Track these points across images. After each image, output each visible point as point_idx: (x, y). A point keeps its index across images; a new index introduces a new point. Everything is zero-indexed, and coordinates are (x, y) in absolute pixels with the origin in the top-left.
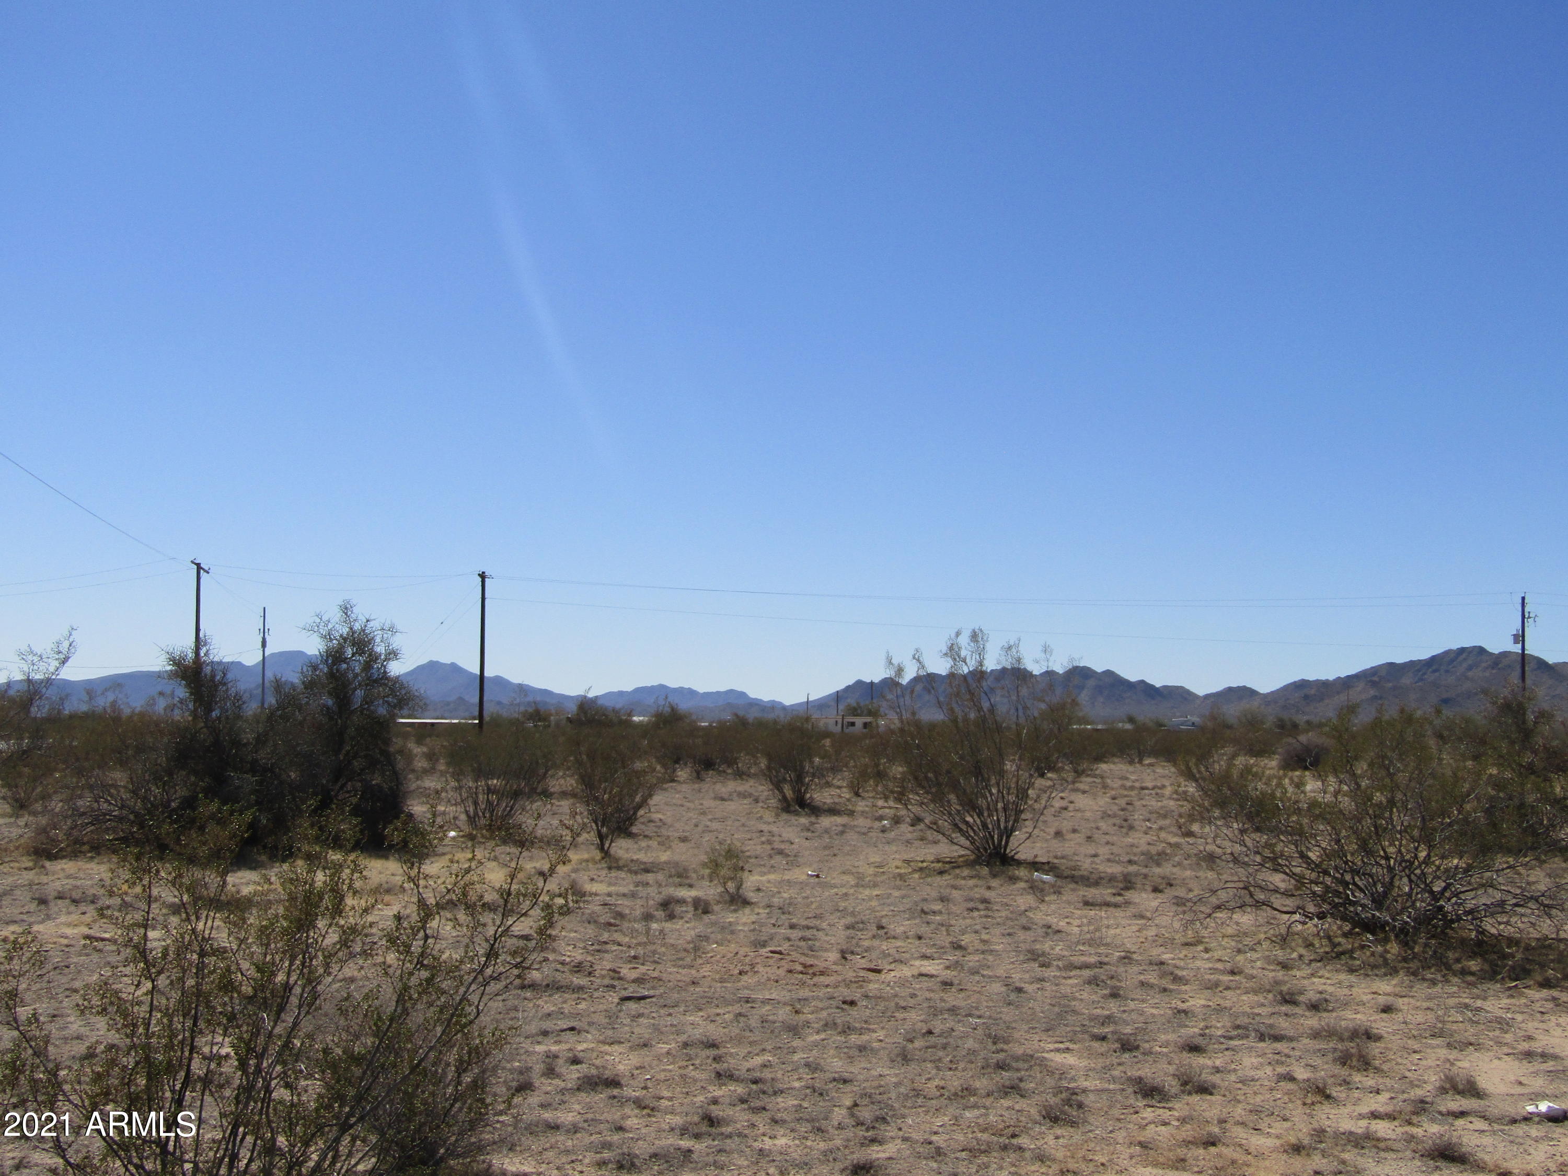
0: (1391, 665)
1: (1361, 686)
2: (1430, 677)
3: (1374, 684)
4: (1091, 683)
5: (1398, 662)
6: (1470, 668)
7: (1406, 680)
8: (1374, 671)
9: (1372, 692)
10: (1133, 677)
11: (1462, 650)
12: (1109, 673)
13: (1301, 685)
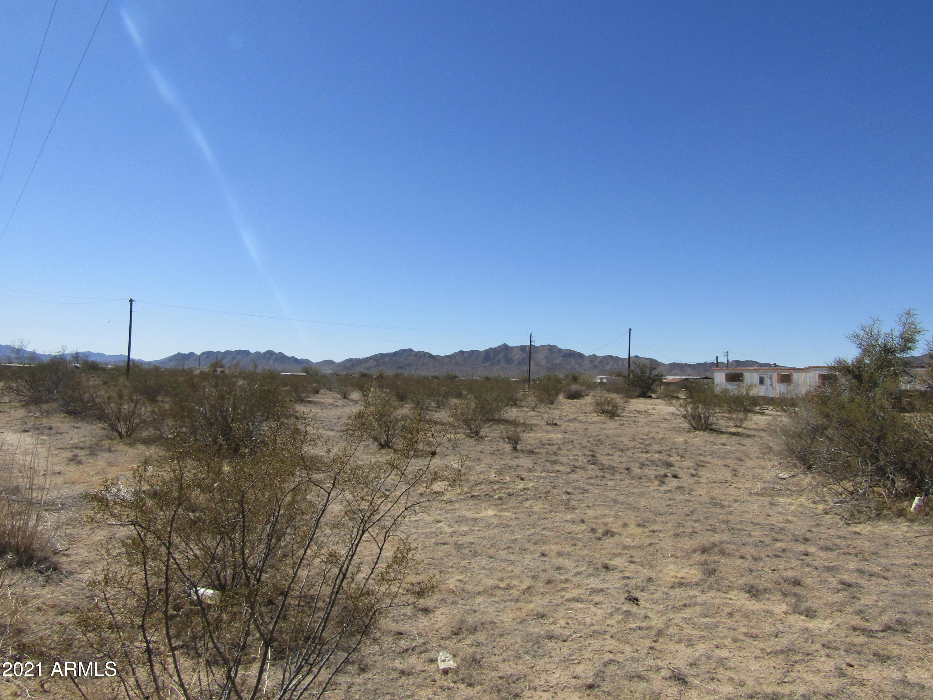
0: (382, 354)
1: (372, 361)
2: (395, 359)
3: (376, 360)
4: (274, 357)
5: (384, 353)
6: (408, 356)
7: (387, 360)
8: (376, 356)
9: (376, 363)
10: (289, 355)
11: (405, 350)
12: (280, 353)
13: (350, 360)
